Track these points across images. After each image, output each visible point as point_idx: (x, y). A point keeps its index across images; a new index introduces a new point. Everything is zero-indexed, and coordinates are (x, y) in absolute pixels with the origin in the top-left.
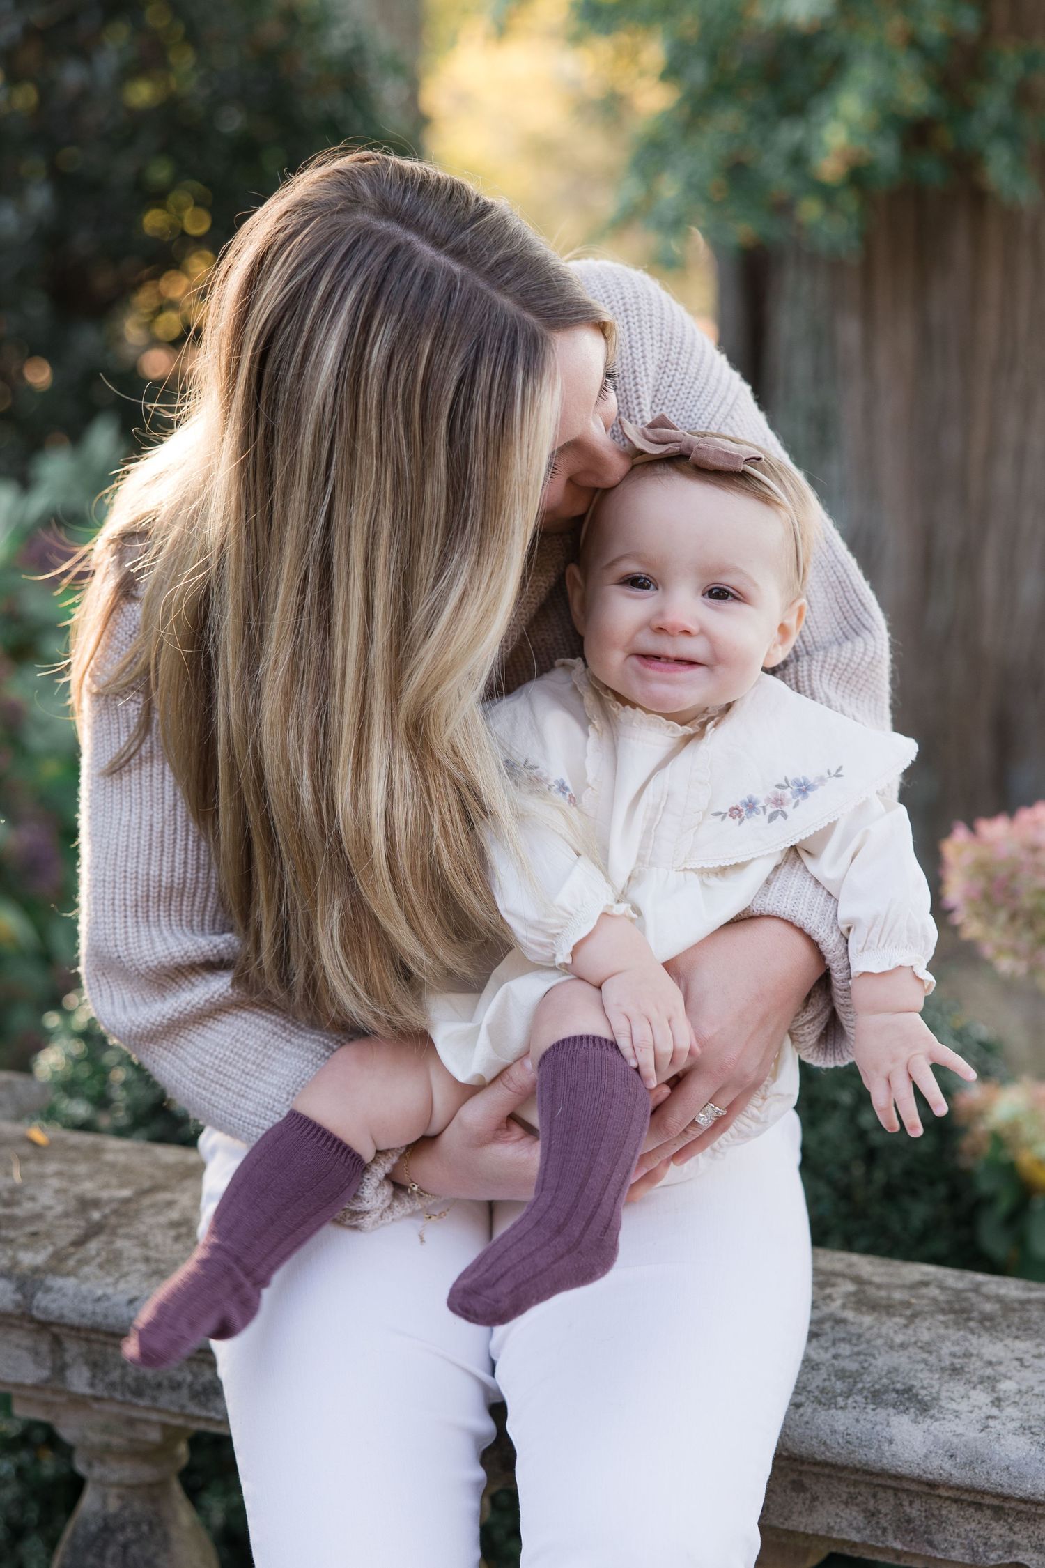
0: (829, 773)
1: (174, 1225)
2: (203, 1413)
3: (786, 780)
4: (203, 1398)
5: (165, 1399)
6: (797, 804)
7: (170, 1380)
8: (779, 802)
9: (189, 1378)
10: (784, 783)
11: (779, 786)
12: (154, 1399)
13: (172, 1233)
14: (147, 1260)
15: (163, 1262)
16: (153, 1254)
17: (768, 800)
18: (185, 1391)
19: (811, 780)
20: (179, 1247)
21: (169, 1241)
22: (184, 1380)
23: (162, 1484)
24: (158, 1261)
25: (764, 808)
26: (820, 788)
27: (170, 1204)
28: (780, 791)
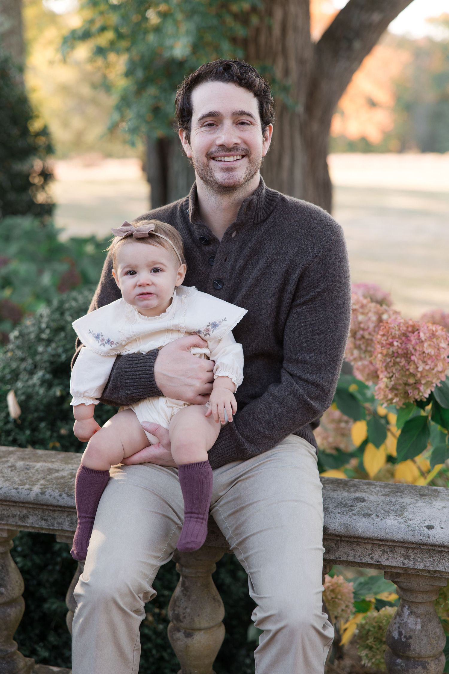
0: (222, 320)
1: (9, 467)
2: (23, 524)
3: (210, 324)
4: (23, 519)
5: (10, 521)
6: (213, 331)
7: (12, 514)
8: (207, 330)
9: (19, 513)
10: (209, 325)
11: (208, 326)
12: (7, 521)
13: (10, 469)
14: (3, 477)
15: (9, 477)
16: (5, 475)
17: (204, 330)
18: (17, 517)
19: (217, 323)
20: (12, 473)
21: (9, 472)
22: (17, 514)
23: (5, 553)
24: (6, 477)
25: (203, 333)
26: (220, 326)
27: (7, 461)
28: (208, 327)
